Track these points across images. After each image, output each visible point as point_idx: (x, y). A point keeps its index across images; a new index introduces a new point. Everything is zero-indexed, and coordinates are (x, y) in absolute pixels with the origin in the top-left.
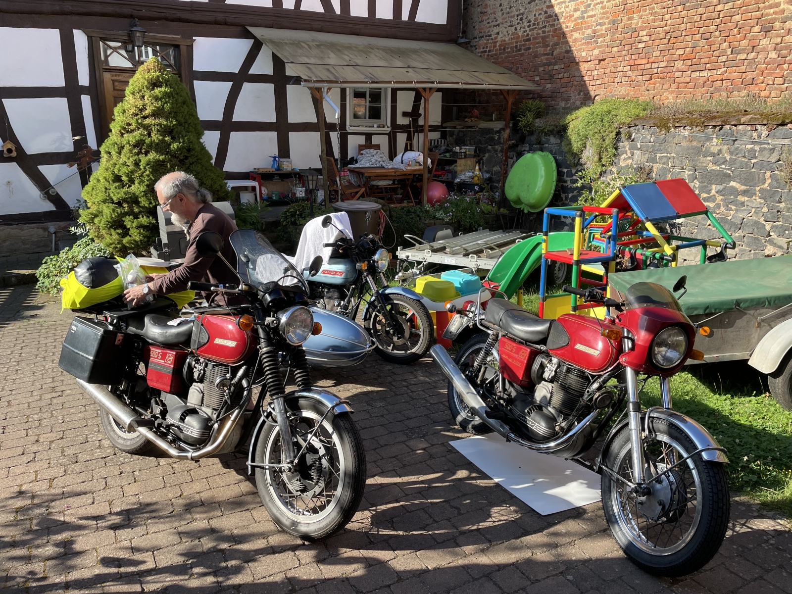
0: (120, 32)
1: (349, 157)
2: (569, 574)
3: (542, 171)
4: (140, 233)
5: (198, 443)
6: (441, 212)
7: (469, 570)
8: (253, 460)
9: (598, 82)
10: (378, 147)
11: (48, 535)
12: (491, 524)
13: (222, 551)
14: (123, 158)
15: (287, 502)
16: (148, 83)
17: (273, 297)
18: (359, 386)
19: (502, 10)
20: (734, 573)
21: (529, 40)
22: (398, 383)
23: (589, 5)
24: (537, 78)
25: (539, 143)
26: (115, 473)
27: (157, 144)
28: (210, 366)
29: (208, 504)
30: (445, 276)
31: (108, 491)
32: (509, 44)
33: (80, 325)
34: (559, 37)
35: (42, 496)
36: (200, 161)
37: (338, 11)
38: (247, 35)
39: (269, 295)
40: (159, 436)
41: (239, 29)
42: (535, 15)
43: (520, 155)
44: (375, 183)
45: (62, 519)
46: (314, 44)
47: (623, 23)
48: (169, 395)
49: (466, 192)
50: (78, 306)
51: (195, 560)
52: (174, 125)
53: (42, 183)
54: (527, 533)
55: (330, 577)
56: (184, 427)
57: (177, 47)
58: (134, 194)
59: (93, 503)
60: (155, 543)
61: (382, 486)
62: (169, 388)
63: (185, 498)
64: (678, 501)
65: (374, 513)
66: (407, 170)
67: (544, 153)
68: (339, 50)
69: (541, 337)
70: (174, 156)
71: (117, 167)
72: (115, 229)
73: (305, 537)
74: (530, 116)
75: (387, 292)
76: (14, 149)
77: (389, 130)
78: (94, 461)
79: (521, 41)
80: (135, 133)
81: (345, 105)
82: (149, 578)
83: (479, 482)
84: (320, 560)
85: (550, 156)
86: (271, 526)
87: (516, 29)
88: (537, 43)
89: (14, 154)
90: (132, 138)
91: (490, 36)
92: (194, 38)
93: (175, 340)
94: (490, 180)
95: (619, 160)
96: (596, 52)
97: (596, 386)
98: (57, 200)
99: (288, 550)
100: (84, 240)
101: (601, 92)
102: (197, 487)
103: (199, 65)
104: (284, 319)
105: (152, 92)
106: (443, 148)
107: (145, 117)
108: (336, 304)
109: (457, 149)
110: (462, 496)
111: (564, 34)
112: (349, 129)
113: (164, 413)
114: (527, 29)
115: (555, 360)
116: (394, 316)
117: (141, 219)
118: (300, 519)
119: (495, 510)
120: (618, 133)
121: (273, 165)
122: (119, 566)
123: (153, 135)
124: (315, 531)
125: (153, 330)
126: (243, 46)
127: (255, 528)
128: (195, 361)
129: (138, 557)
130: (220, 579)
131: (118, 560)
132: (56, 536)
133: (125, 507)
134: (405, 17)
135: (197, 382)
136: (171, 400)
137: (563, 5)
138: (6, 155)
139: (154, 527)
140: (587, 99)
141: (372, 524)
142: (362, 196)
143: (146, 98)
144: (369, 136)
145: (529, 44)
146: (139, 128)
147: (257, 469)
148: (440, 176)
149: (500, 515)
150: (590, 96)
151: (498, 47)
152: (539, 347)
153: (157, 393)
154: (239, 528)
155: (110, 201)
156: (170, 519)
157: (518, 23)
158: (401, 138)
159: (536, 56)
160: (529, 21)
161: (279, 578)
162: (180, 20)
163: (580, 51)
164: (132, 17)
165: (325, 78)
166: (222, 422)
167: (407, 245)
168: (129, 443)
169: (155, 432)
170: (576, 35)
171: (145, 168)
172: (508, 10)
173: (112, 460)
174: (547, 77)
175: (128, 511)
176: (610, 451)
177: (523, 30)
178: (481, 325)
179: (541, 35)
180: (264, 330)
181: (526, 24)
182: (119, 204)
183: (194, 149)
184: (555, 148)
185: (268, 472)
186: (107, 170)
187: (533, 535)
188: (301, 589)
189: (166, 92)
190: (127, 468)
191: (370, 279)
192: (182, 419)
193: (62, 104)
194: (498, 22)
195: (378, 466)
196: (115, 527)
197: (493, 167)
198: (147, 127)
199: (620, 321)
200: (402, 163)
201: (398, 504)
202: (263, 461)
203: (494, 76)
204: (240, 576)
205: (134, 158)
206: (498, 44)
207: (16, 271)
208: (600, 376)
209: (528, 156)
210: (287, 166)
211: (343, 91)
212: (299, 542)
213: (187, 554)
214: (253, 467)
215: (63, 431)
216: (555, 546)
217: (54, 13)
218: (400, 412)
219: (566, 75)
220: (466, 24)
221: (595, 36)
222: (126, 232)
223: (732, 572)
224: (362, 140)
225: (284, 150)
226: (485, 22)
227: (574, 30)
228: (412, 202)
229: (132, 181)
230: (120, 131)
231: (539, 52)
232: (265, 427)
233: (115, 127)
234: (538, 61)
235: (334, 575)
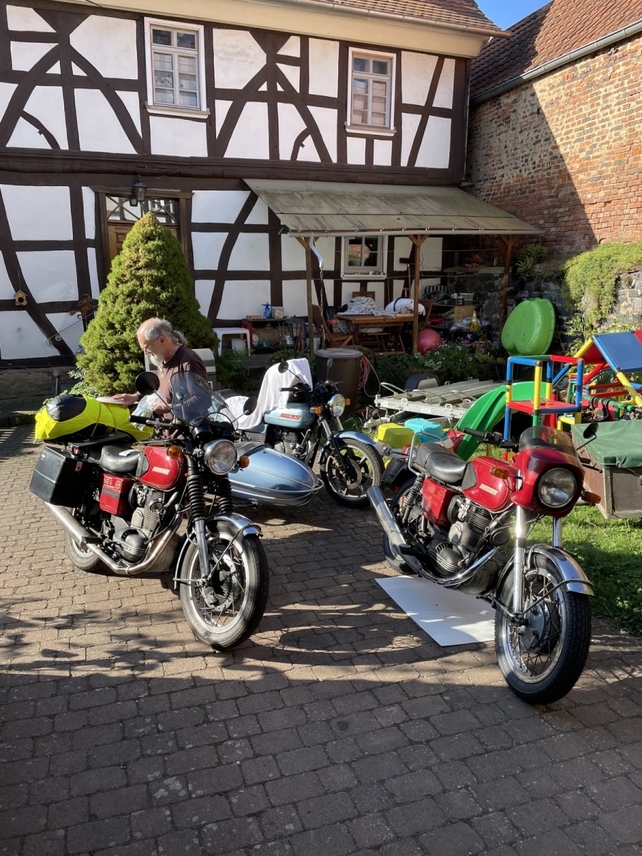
0: (124, 188)
1: (343, 304)
2: (447, 695)
3: (539, 319)
4: (129, 378)
5: (135, 560)
6: (431, 361)
7: (355, 685)
8: (179, 577)
9: (604, 225)
10: (372, 295)
11: (4, 629)
12: (390, 650)
13: (143, 652)
14: (117, 307)
15: (204, 616)
16: (143, 236)
17: (200, 431)
18: (306, 526)
19: (507, 152)
20: (613, 710)
21: (534, 182)
22: (346, 525)
23: (595, 146)
24: (541, 222)
25: (539, 289)
26: (70, 586)
27: (148, 294)
28: (150, 493)
29: (141, 615)
30: (409, 424)
31: (60, 599)
32: (513, 187)
33: (48, 453)
34: (564, 179)
35: (6, 599)
36: (187, 310)
37: (334, 159)
38: (244, 187)
39: (198, 429)
40: (106, 553)
41: (237, 181)
42: (540, 157)
43: (519, 301)
44: (364, 331)
45: (18, 618)
46: (307, 193)
47: (629, 164)
48: (117, 518)
49: (459, 341)
50: (48, 437)
51: (119, 657)
52: (164, 276)
53: (48, 330)
54: (421, 659)
55: (229, 679)
56: (124, 545)
57: (177, 200)
58: (125, 341)
59: (46, 608)
60: (89, 641)
61: (299, 611)
62: (116, 511)
63: (123, 609)
64: (550, 632)
65: (285, 633)
66: (397, 318)
67: (543, 300)
68: (332, 199)
69: (458, 478)
70: (163, 305)
71: (112, 315)
72: (107, 374)
73: (216, 646)
74: (529, 261)
75: (341, 436)
76: (24, 298)
77: (385, 277)
78: (55, 576)
79: (526, 183)
80: (129, 284)
81: (340, 253)
82: (78, 667)
83: (392, 614)
84: (225, 666)
85: (549, 303)
86: (191, 636)
87: (521, 171)
88: (542, 185)
89: (25, 303)
90: (125, 288)
91: (495, 178)
92: (193, 191)
93: (123, 469)
94: (489, 327)
95: (619, 307)
96: (602, 194)
97: (494, 524)
98: (61, 346)
99: (200, 655)
100: (81, 384)
101: (607, 235)
102: (135, 601)
103: (196, 218)
104: (209, 450)
105: (146, 245)
106: (442, 295)
107: (138, 269)
108: (291, 446)
109: (455, 296)
110: (371, 625)
111: (569, 176)
112: (343, 276)
113: (111, 533)
114: (532, 171)
115: (468, 501)
116: (349, 461)
117: (131, 364)
118: (214, 629)
119: (399, 638)
120: (618, 279)
121: (265, 313)
122: (56, 657)
123: (144, 285)
124: (223, 641)
125: (108, 460)
126: (240, 197)
127: (177, 637)
128: (139, 487)
129: (73, 651)
130: (136, 673)
131: (56, 652)
132: (10, 631)
133: (71, 613)
134: (404, 162)
135: (140, 507)
136: (119, 522)
137: (569, 146)
138: (17, 304)
139: (91, 629)
140: (592, 243)
141: (280, 641)
142: (350, 343)
143: (140, 250)
144: (364, 283)
145: (534, 187)
146: (132, 279)
147: (182, 585)
148: (437, 323)
149: (401, 643)
150: (596, 240)
151: (502, 190)
152: (456, 488)
153: (108, 516)
154: (163, 635)
155: (104, 347)
156: (107, 624)
157: (523, 165)
158: (398, 285)
159: (541, 198)
160: (534, 163)
161: (185, 676)
162: (180, 175)
163: (585, 193)
164: (135, 173)
165: (311, 228)
166: (156, 540)
167: (386, 393)
168: (84, 561)
169: (103, 551)
170: (581, 176)
171: (136, 316)
172: (513, 151)
173: (69, 575)
174: (551, 220)
175: (73, 616)
176: (504, 587)
177: (527, 172)
178: (413, 468)
179: (546, 176)
180: (192, 460)
181: (531, 166)
182: (112, 350)
183: (182, 299)
184: (554, 295)
185: (190, 587)
186: (102, 318)
187: (426, 662)
188: (201, 686)
189: (158, 245)
190: (81, 583)
191: (324, 423)
192: (124, 538)
193: (70, 255)
194: (503, 164)
195: (301, 595)
196: (59, 627)
197: (493, 314)
198: (139, 278)
199: (514, 462)
200: (394, 310)
201: (309, 628)
202: (187, 577)
203: (491, 220)
204: (153, 672)
205: (126, 307)
206: (502, 187)
207: (20, 412)
208: (499, 515)
209: (526, 302)
210: (278, 313)
211: (338, 240)
212: (211, 650)
213: (114, 652)
214: (179, 583)
215: (34, 550)
216: (445, 672)
217: (64, 172)
218: (338, 551)
219: (571, 218)
220: (470, 167)
221: (601, 176)
222: (116, 376)
223: (611, 709)
224: (356, 287)
225: (277, 299)
226: (490, 165)
227: (580, 172)
228: (402, 350)
229: (124, 329)
230: (116, 282)
231: (544, 194)
232: (190, 547)
233: (111, 278)
234: (543, 203)
235: (233, 678)
